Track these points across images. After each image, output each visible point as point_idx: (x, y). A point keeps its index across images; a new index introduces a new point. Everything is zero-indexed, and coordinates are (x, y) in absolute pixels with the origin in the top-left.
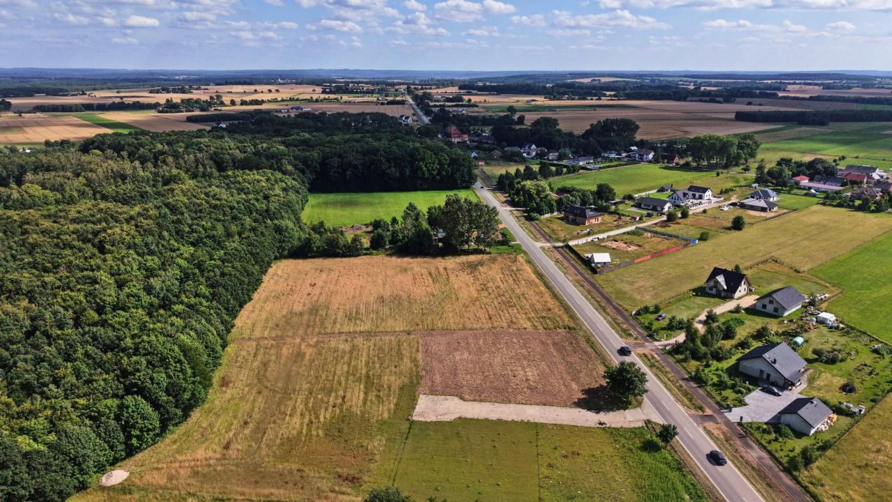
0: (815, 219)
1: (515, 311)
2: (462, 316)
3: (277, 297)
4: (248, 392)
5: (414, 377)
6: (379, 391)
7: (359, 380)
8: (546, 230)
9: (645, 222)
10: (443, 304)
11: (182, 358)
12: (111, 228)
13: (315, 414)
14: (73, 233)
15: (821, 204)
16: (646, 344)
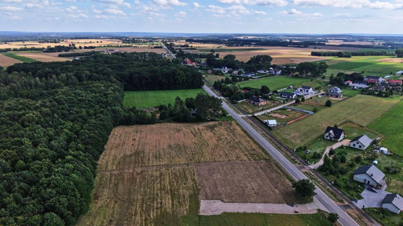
0: (360, 101)
1: (238, 151)
2: (212, 155)
3: (117, 147)
4: (110, 202)
5: (195, 190)
6: (179, 199)
7: (167, 193)
8: (242, 108)
9: (285, 104)
10: (201, 148)
11: (75, 188)
12: (27, 113)
13: (148, 214)
14: (7, 116)
15: (361, 94)
16: (305, 166)
